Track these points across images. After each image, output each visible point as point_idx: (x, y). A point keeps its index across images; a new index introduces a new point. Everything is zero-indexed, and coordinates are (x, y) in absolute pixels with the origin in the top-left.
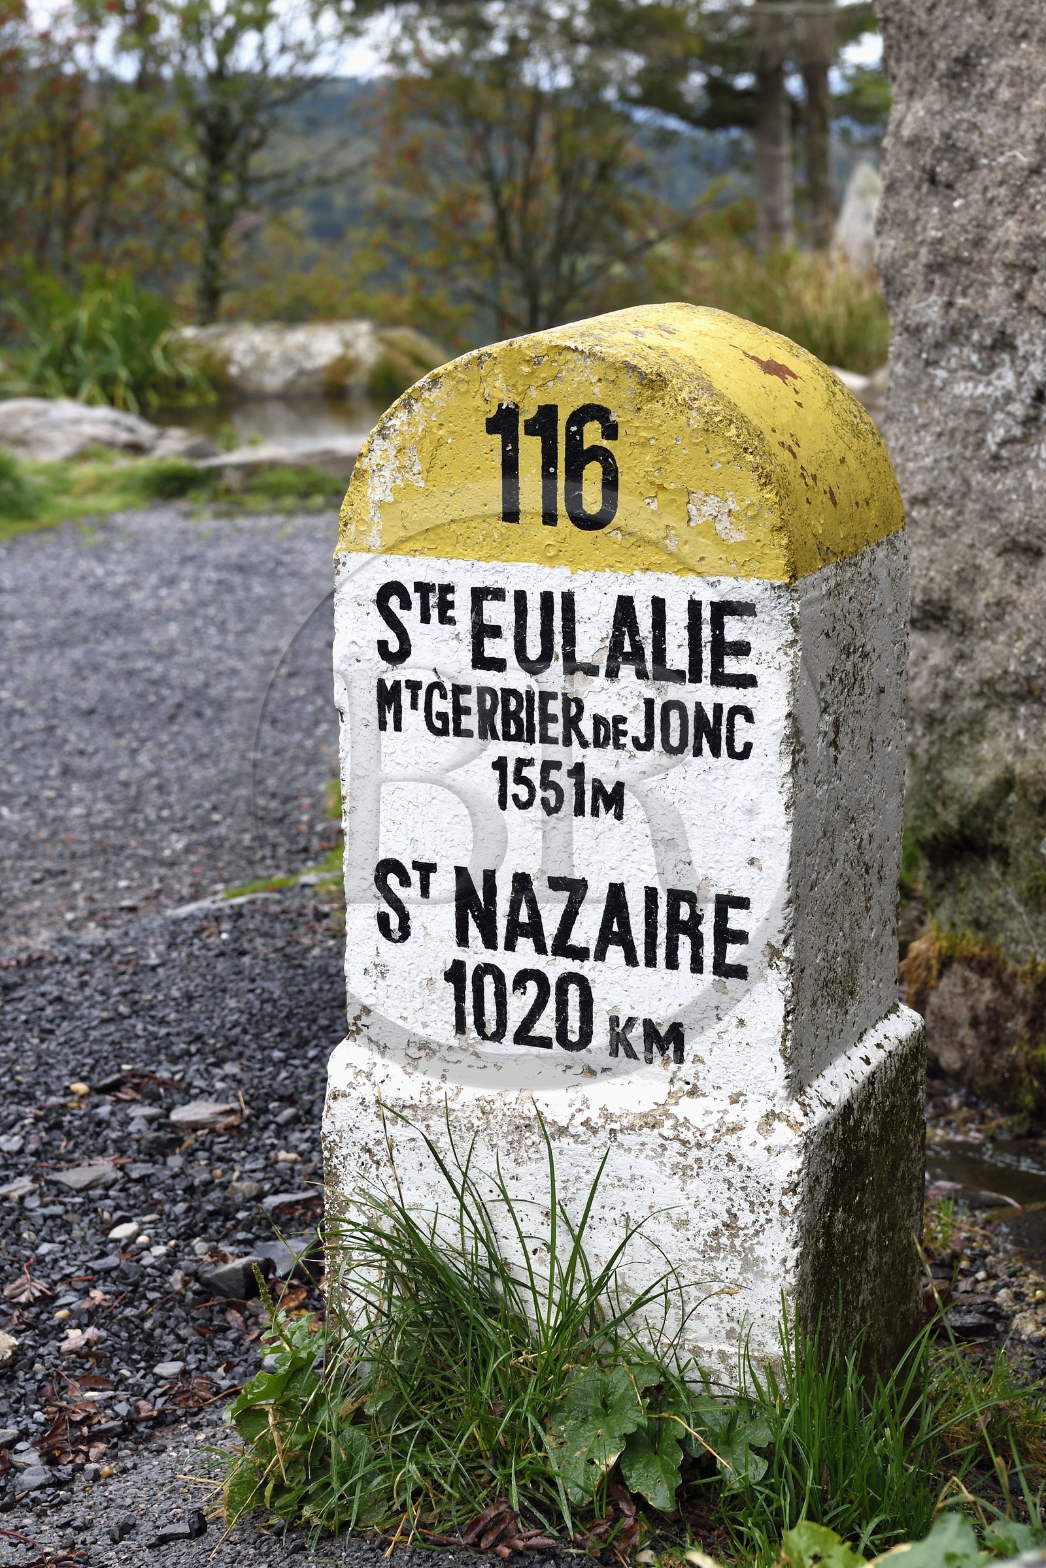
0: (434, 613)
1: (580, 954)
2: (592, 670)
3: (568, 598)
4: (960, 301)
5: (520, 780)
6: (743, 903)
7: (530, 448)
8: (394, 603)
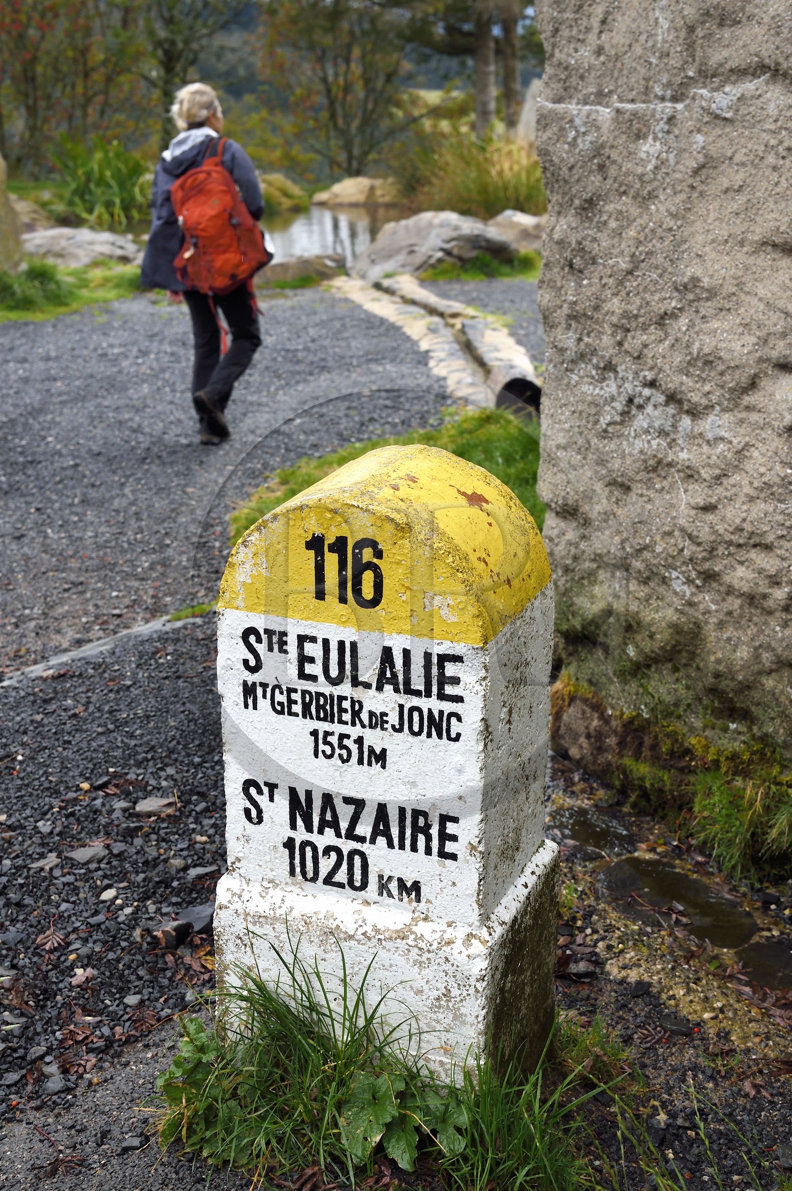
0: (276, 647)
1: (362, 840)
2: (367, 686)
3: (354, 645)
4: (586, 339)
5: (326, 743)
6: (455, 820)
7: (331, 560)
8: (252, 639)
